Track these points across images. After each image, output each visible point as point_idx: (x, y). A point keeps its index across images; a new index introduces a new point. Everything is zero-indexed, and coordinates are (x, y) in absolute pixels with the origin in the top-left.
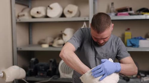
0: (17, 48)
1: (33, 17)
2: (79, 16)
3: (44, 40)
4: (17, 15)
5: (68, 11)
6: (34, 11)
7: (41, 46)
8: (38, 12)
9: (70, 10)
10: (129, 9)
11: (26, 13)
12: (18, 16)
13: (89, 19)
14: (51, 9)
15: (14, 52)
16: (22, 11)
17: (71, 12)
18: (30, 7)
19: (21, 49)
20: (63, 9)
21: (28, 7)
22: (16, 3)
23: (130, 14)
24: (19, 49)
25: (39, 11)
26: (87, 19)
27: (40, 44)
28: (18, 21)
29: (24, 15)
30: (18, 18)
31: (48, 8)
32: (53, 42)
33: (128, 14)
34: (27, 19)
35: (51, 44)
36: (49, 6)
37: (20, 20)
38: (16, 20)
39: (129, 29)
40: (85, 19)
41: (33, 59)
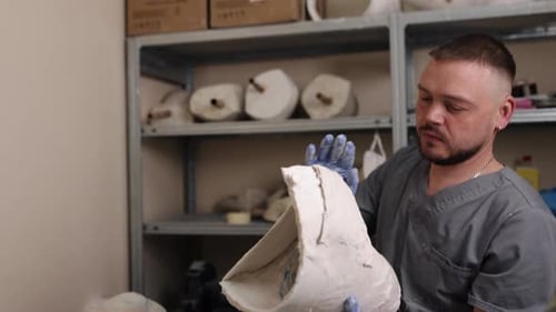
0: (144, 227)
1: (198, 120)
2: (355, 113)
3: (235, 198)
4: (144, 115)
5: (319, 96)
6: (201, 99)
7: (226, 220)
8: (214, 102)
9: (327, 94)
10: (527, 90)
11: (175, 107)
12: (150, 116)
13: (391, 121)
14: (260, 89)
15: (133, 239)
16: (163, 101)
17: (327, 101)
18: (189, 87)
19: (156, 228)
20: (301, 92)
21: (183, 87)
22: (143, 74)
23: (538, 105)
24: (150, 231)
25: (219, 98)
26: (384, 124)
27: (222, 211)
28: (149, 132)
29: (168, 114)
30: (149, 123)
31: (251, 87)
32: (264, 206)
33: (529, 103)
34: (177, 125)
35: (258, 212)
36: (252, 81)
37: (154, 131)
38: (142, 131)
39: (527, 159)
40: (377, 122)
41: (197, 266)
